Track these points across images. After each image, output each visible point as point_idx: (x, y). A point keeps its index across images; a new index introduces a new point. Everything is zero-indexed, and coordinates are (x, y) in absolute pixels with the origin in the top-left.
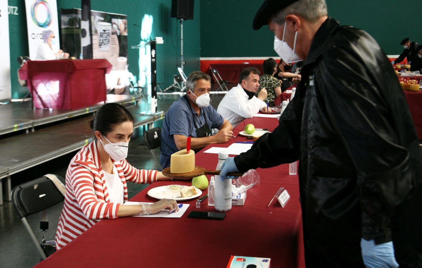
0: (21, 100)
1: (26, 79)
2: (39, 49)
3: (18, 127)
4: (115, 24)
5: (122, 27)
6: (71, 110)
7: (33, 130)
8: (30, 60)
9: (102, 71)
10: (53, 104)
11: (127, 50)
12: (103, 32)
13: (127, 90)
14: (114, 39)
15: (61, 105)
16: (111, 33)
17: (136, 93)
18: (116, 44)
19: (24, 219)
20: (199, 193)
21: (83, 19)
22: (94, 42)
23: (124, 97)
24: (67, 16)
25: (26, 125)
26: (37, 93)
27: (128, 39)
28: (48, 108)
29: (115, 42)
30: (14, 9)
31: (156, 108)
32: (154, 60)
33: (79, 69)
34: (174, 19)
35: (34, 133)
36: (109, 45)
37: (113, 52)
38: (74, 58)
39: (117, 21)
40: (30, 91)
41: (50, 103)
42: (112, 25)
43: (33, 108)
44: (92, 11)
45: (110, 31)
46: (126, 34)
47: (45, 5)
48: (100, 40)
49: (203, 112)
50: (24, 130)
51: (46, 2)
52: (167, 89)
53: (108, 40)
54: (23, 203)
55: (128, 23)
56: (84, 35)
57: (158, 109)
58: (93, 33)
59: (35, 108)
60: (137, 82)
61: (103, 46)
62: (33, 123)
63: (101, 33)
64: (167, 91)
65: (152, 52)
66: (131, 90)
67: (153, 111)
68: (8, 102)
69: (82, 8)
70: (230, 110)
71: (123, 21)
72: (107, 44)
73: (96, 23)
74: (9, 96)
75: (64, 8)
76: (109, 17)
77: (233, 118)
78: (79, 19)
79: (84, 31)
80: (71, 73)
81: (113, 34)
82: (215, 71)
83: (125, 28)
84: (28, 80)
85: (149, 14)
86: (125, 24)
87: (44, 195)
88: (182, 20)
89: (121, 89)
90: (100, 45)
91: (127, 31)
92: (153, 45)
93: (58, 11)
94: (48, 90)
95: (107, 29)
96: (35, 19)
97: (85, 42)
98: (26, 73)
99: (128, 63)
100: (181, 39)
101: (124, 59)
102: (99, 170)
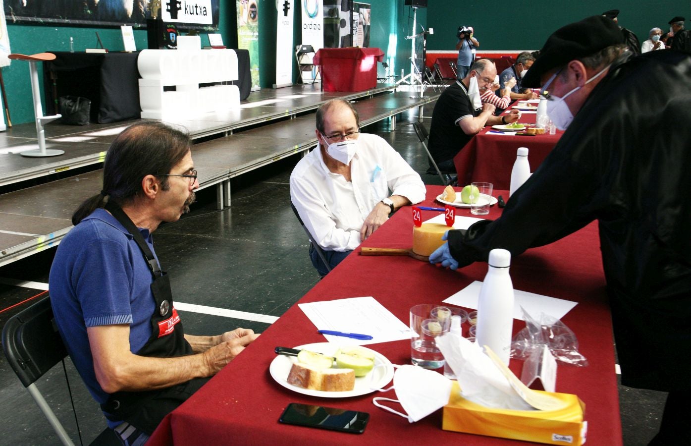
4: (362, 13)
5: (367, 16)
9: (377, 59)
11: (369, 40)
14: (361, 29)
16: (358, 23)
18: (362, 35)
21: (343, 10)
24: (328, 7)
27: (370, 29)
29: (361, 32)
34: (409, 7)
37: (359, 41)
39: (364, 11)
42: (360, 15)
45: (358, 21)
46: (369, 24)
53: (356, 30)
55: (371, 12)
56: (344, 26)
71: (367, 10)
72: (356, 34)
74: (291, 81)
76: (357, 7)
78: (338, 9)
79: (343, 22)
81: (360, 24)
83: (369, 17)
86: (369, 13)
88: (416, 8)
91: (370, 20)
95: (356, 19)
96: (307, 11)
97: (344, 32)
98: (318, 60)
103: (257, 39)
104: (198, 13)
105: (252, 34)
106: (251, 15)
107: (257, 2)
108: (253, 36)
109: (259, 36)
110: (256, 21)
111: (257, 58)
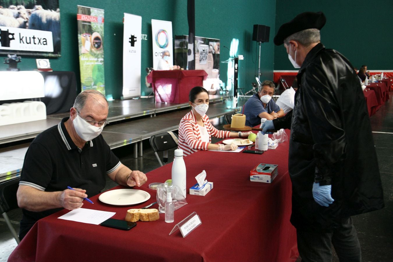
0: (147, 97)
1: (151, 82)
2: (159, 63)
3: (146, 113)
4: (211, 45)
5: (216, 48)
6: (179, 104)
7: (155, 116)
8: (153, 70)
9: (201, 78)
10: (168, 100)
11: (219, 64)
12: (203, 51)
13: (218, 92)
14: (210, 56)
15: (173, 100)
16: (208, 52)
17: (224, 95)
18: (211, 60)
19: (156, 153)
20: (251, 143)
21: (190, 42)
22: (196, 58)
23: (216, 97)
24: (179, 41)
25: (151, 112)
26: (158, 92)
27: (220, 56)
28: (165, 102)
29: (211, 59)
30: (145, 36)
31: (237, 104)
32: (236, 71)
33: (185, 76)
34: (255, 42)
35: (156, 117)
36: (206, 60)
37: (209, 65)
38: (182, 69)
39: (213, 44)
40: (153, 91)
41: (166, 99)
42: (209, 46)
43: (155, 102)
44: (196, 37)
45: (208, 51)
46: (219, 53)
47: (165, 33)
48: (201, 57)
49: (268, 105)
50: (149, 115)
51: (166, 31)
52: (247, 93)
53: (206, 57)
54: (156, 145)
55: (220, 45)
56: (190, 54)
57: (238, 105)
58: (196, 52)
59: (156, 102)
60: (226, 87)
61: (202, 61)
62: (155, 111)
63: (201, 52)
64: (247, 95)
65: (235, 65)
66: (221, 92)
67: (234, 107)
68: (138, 98)
69: (189, 35)
70: (284, 104)
71: (217, 44)
72: (205, 60)
73: (198, 45)
74: (139, 94)
75: (177, 35)
76: (207, 41)
77: (286, 109)
78: (187, 42)
79: (190, 51)
80: (180, 79)
81: (209, 52)
82: (283, 80)
83: (218, 49)
84: (152, 83)
85: (236, 38)
86: (218, 45)
87: (166, 142)
88: (260, 42)
89: (214, 92)
90: (200, 61)
91: (219, 50)
92: (236, 61)
93: (173, 37)
94: (164, 90)
95: (206, 49)
96: (158, 43)
97: (190, 58)
98: (151, 79)
99: (219, 73)
100: (259, 57)
101: (217, 71)
102: (196, 124)
103: (102, 64)
104: (35, 42)
105: (96, 59)
106: (94, 45)
107: (101, 36)
108: (97, 61)
109: (105, 62)
110: (100, 50)
111: (102, 77)
